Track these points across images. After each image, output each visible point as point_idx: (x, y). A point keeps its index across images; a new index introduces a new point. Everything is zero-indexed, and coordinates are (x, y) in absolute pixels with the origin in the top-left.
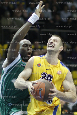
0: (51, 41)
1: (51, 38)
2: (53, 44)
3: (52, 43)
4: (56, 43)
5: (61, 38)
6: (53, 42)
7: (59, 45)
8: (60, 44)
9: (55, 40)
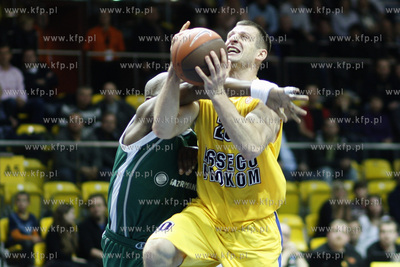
0: (232, 38)
1: (234, 30)
2: (238, 46)
3: (236, 42)
4: (245, 43)
5: (259, 28)
6: (240, 40)
7: (254, 46)
8: (257, 43)
9: (243, 35)
